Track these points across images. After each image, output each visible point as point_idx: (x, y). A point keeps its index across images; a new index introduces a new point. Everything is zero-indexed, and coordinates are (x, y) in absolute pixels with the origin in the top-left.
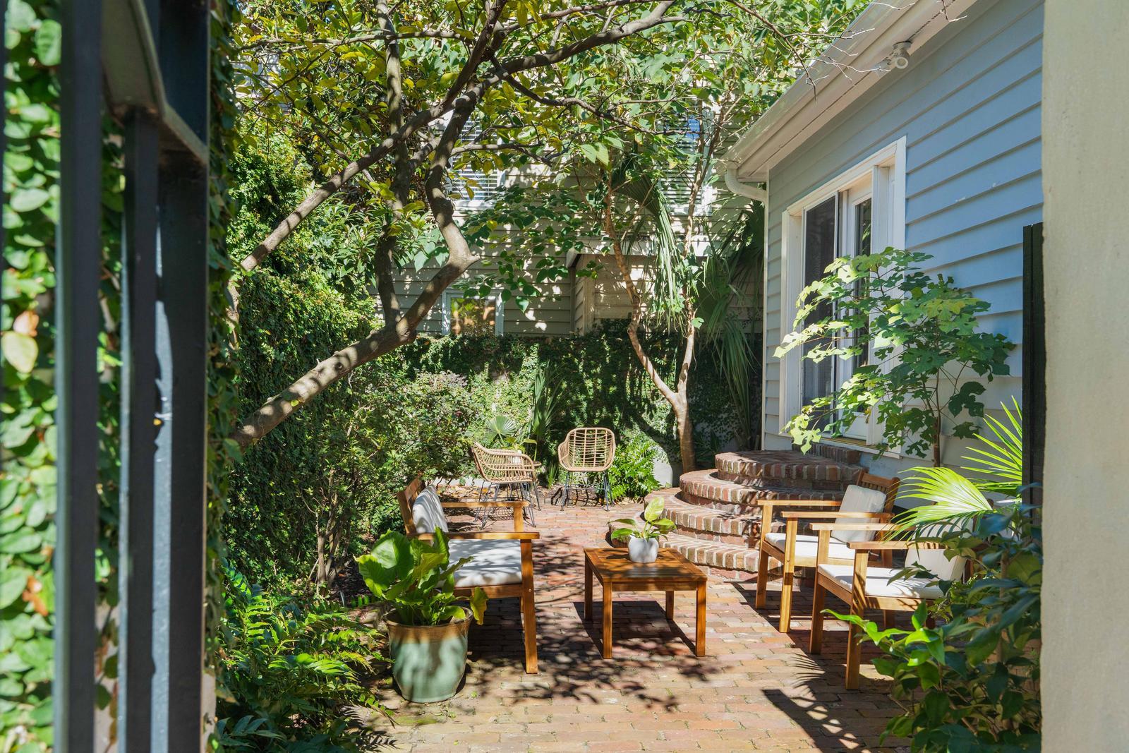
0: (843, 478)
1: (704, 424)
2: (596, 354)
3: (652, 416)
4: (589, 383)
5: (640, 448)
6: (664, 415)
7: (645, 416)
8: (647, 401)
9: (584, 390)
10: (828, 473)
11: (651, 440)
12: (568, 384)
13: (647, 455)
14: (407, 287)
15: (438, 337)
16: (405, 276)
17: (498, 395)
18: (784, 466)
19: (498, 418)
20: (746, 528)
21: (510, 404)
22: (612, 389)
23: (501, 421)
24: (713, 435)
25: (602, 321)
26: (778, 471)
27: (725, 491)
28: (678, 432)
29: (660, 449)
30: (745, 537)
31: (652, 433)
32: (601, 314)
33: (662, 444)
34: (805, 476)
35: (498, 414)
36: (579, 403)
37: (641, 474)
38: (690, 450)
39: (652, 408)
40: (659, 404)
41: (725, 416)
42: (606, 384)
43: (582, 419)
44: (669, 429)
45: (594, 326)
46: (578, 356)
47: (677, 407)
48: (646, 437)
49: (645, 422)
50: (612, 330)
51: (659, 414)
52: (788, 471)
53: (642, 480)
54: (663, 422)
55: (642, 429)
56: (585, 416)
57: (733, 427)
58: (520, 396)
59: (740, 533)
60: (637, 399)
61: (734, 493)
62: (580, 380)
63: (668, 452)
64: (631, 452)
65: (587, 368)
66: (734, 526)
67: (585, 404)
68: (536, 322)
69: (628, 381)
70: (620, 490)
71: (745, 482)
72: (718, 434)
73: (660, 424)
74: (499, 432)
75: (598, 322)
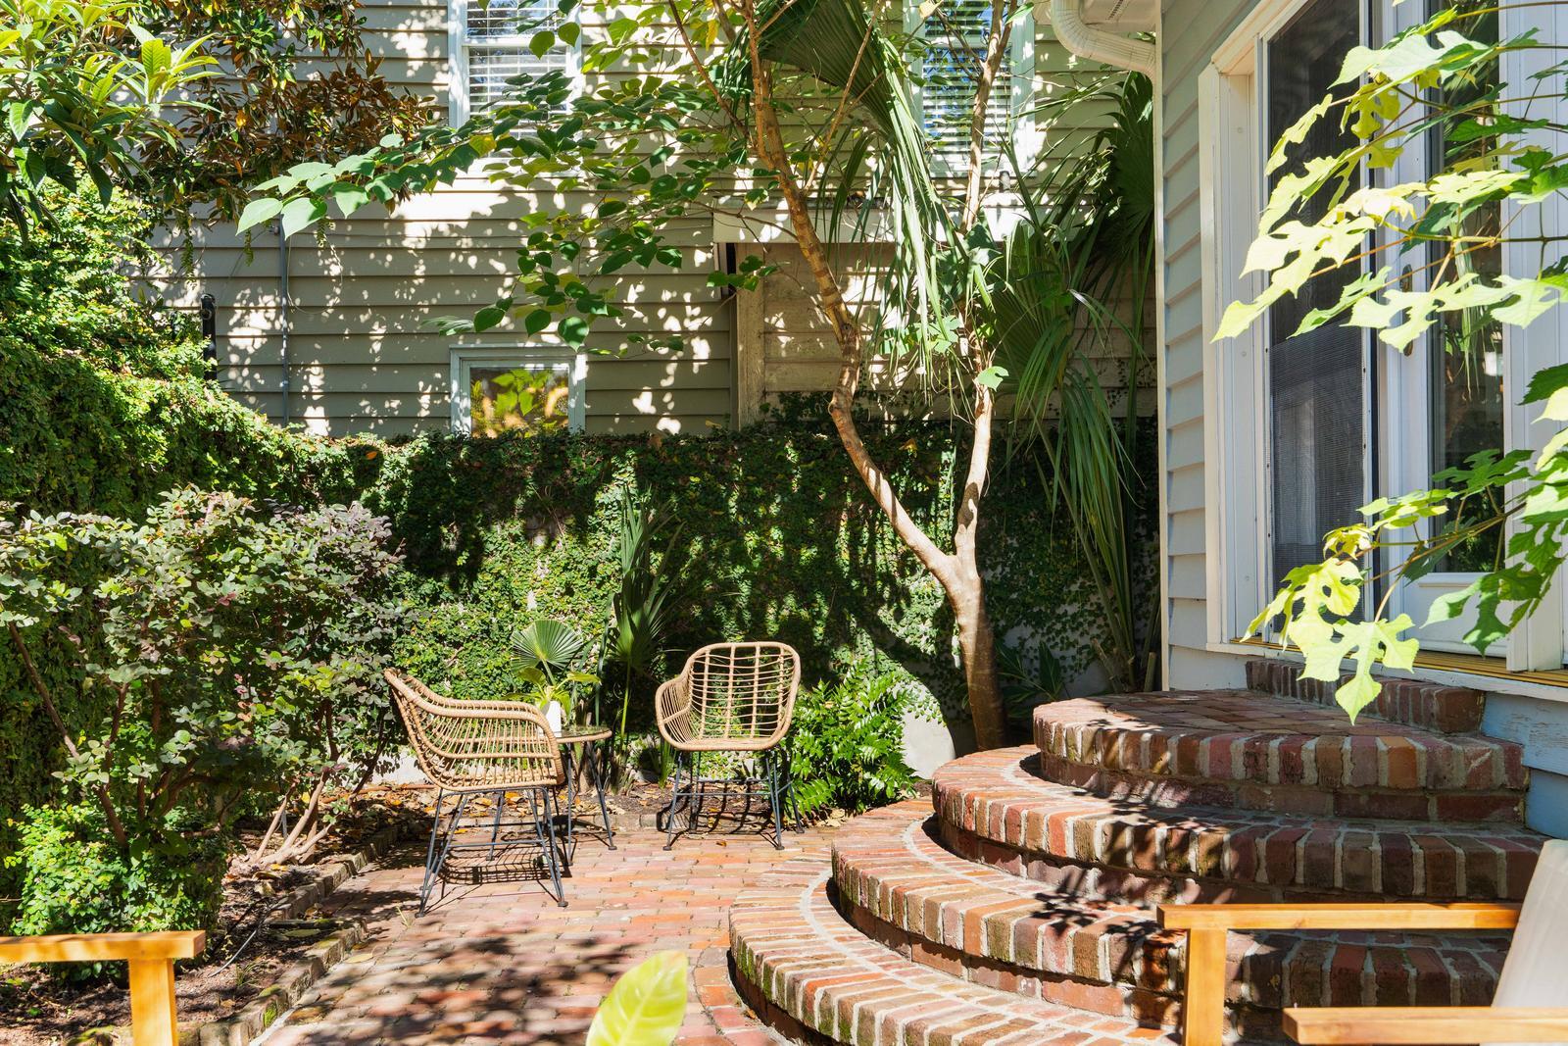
0: (1438, 778)
1: (1025, 631)
2: (768, 473)
3: (899, 615)
4: (751, 540)
5: (870, 688)
6: (930, 611)
7: (885, 614)
8: (888, 578)
9: (740, 556)
10: (1384, 764)
11: (901, 670)
12: (706, 544)
13: (887, 704)
14: (377, 347)
15: (400, 441)
16: (370, 323)
17: (541, 570)
18: (1239, 743)
19: (541, 625)
20: (1127, 960)
21: (569, 592)
22: (807, 553)
23: (548, 631)
24: (1045, 655)
25: (783, 396)
26: (1222, 756)
27: (1056, 824)
28: (961, 650)
29: (920, 691)
30: (1124, 989)
31: (902, 652)
32: (777, 381)
33: (925, 679)
34: (1310, 775)
35: (542, 616)
36: (731, 586)
37: (868, 752)
38: (988, 689)
39: (902, 595)
40: (916, 585)
41: (1072, 609)
42: (792, 542)
43: (740, 621)
44: (942, 644)
45: (764, 408)
46: (725, 477)
47: (956, 589)
48: (887, 664)
49: (884, 627)
50: (806, 417)
51: (916, 608)
52: (1254, 757)
53: (872, 767)
54: (926, 628)
55: (879, 643)
56: (747, 616)
57: (1089, 636)
58: (593, 572)
59: (1105, 974)
60: (865, 572)
61: (1083, 832)
62: (734, 534)
63: (940, 696)
64: (846, 700)
65: (747, 503)
66: (1085, 950)
67: (745, 589)
68: (657, 417)
69: (843, 534)
70: (819, 792)
71: (1120, 791)
72: (1057, 653)
73: (919, 632)
74: (543, 658)
75: (773, 400)
